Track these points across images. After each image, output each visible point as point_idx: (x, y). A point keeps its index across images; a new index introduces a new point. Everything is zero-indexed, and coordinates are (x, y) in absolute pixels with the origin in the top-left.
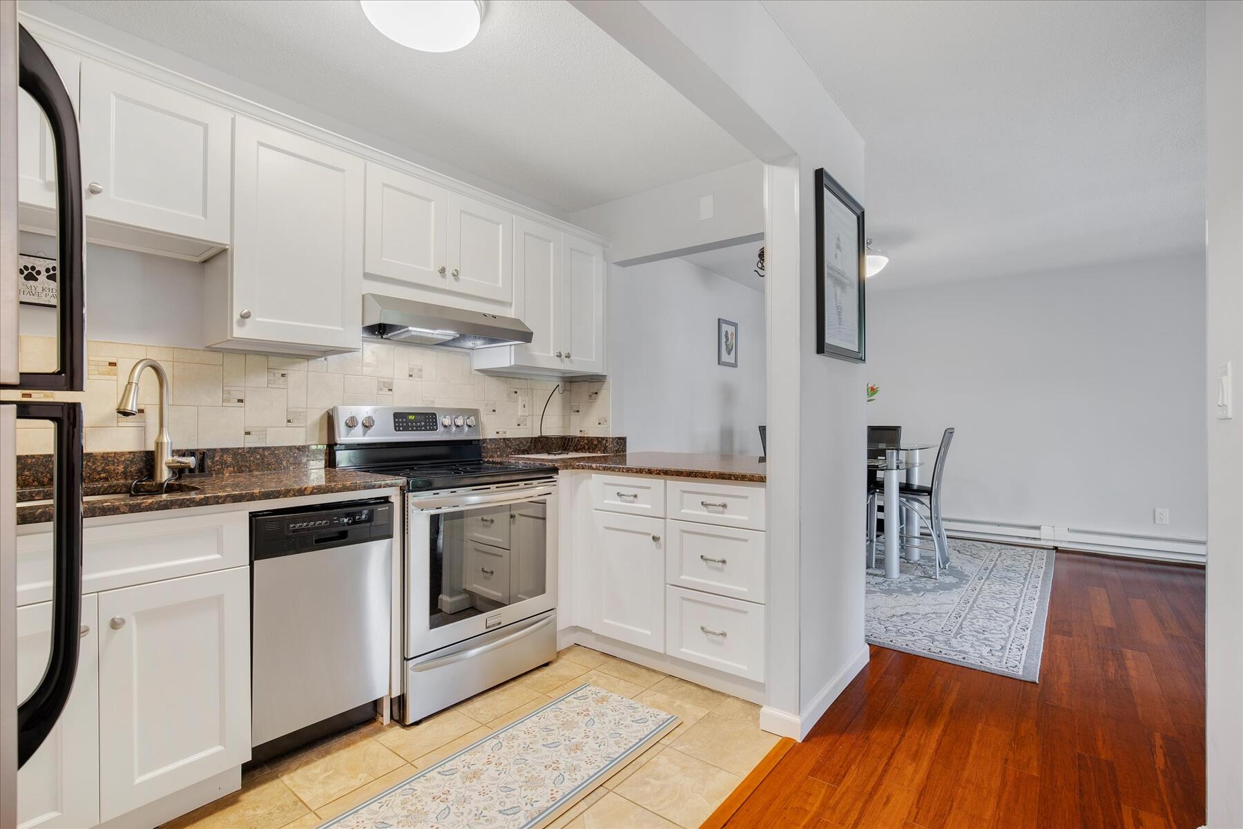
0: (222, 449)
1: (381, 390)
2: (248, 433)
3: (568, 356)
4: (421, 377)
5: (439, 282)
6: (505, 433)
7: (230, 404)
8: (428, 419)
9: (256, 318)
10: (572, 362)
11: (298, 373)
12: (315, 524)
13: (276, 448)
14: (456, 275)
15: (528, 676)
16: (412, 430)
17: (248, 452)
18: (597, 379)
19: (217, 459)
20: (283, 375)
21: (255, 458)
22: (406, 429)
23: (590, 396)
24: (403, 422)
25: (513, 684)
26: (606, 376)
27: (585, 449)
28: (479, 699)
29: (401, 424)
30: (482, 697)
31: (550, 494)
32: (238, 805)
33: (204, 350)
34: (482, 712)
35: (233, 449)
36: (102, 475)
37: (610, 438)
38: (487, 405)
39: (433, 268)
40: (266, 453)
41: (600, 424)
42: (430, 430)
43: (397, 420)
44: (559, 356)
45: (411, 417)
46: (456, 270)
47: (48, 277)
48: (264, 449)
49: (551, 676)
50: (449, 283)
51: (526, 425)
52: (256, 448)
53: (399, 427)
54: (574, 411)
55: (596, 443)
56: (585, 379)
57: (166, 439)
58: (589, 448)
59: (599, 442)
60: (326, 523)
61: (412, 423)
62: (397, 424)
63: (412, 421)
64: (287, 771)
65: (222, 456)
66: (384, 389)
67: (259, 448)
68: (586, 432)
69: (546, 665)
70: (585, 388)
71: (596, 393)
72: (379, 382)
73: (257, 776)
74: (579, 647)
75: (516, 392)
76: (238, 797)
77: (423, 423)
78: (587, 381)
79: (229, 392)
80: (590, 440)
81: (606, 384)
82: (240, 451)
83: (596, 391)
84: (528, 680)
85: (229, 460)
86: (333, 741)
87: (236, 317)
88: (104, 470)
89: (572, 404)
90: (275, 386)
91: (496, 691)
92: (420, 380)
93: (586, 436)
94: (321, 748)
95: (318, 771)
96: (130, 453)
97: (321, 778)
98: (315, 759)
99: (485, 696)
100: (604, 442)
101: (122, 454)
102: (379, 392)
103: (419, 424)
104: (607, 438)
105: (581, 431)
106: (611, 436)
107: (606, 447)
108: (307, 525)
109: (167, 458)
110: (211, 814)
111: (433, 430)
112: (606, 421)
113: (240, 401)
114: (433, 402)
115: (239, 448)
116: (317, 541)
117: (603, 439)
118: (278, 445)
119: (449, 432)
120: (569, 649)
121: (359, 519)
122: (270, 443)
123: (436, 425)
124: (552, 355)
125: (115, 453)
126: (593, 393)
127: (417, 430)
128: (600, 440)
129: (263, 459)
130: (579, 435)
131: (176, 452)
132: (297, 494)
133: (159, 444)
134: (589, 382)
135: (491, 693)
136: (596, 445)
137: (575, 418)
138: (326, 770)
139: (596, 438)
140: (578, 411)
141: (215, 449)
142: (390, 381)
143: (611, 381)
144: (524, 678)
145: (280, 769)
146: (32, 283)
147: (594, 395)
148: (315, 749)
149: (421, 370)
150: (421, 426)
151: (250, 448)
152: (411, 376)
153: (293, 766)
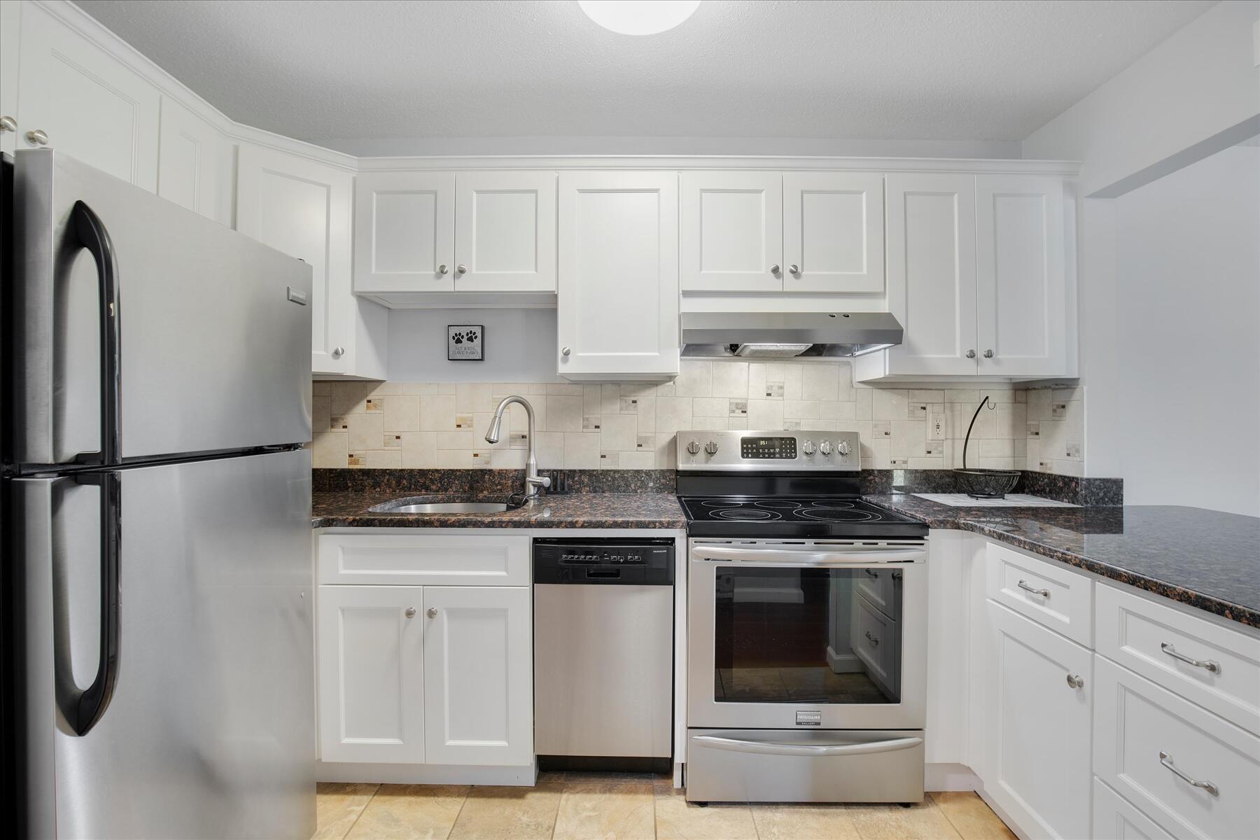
0: (580, 471)
1: (734, 412)
2: (603, 457)
3: (989, 355)
4: (782, 395)
5: (774, 285)
6: (905, 462)
7: (589, 430)
8: (786, 446)
9: (577, 354)
10: (998, 362)
11: (646, 398)
12: (585, 558)
13: (624, 471)
14: (795, 272)
15: (869, 810)
16: (764, 457)
17: (601, 474)
18: (1065, 385)
19: (576, 479)
20: (634, 402)
21: (607, 480)
22: (756, 455)
23: (1054, 411)
24: (752, 448)
25: (842, 810)
26: (1079, 379)
27: (1045, 493)
28: (786, 810)
29: (750, 451)
30: (792, 809)
31: (913, 561)
32: (520, 801)
33: (569, 384)
34: (775, 830)
35: (589, 471)
36: (499, 487)
37: (1082, 479)
38: (875, 426)
39: (766, 270)
40: (617, 476)
41: (1068, 455)
42: (787, 457)
43: (745, 446)
44: (972, 355)
45: (762, 443)
46: (795, 267)
47: (468, 339)
48: (615, 471)
49: (900, 827)
50: (790, 284)
51: (941, 452)
52: (608, 471)
53: (748, 453)
54: (1032, 434)
55: (1061, 484)
56: (1048, 385)
57: (532, 461)
58: (1050, 492)
59: (1065, 483)
60: (597, 558)
61: (764, 450)
62: (745, 451)
63: (763, 447)
64: (572, 790)
65: (580, 476)
66: (737, 411)
67: (611, 471)
68: (1049, 466)
69: (906, 805)
70: (1047, 399)
71: (1063, 407)
72: (731, 404)
73: (553, 781)
74: (977, 801)
75: (924, 408)
76: (527, 793)
77: (777, 450)
78: (1050, 387)
79: (587, 419)
80: (1053, 479)
81: (1077, 392)
82: (595, 473)
83: (1063, 404)
84: (864, 816)
85: (586, 480)
86: (624, 780)
87: (560, 355)
88: (499, 483)
89: (1028, 423)
90: (626, 412)
91: (814, 810)
92: (781, 398)
93: (1049, 472)
94: (608, 782)
95: (588, 805)
96: (516, 470)
97: (586, 814)
98: (597, 791)
99: (797, 809)
100: (1074, 484)
101: (511, 471)
102: (731, 415)
103: (772, 451)
104: (1077, 479)
105: (1041, 464)
106: (1086, 476)
107: (1076, 493)
108: (578, 558)
109: (533, 477)
110: (502, 796)
111: (791, 457)
112: (1078, 451)
113: (597, 427)
114: (798, 424)
115: (594, 470)
116: (589, 575)
117: (1072, 479)
118: (627, 469)
119: (812, 461)
120: (959, 796)
121: (631, 559)
122: (622, 466)
123: (795, 452)
124: (958, 355)
125: (506, 470)
126: (1058, 406)
127: (769, 457)
128: (1068, 481)
129: (614, 481)
130: (1037, 469)
131: (540, 473)
132: (568, 526)
133: (528, 465)
134: (1053, 389)
135: (805, 810)
136: (1061, 489)
137: (1033, 444)
138: (594, 809)
139: (1061, 476)
140: (1037, 434)
141: (575, 471)
142: (743, 401)
143: (1085, 388)
144: (863, 810)
145: (570, 785)
146: (459, 345)
147: (1059, 410)
148: (606, 780)
149: (781, 388)
150: (774, 454)
151: (603, 470)
152: (769, 395)
153: (579, 788)
